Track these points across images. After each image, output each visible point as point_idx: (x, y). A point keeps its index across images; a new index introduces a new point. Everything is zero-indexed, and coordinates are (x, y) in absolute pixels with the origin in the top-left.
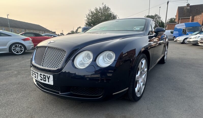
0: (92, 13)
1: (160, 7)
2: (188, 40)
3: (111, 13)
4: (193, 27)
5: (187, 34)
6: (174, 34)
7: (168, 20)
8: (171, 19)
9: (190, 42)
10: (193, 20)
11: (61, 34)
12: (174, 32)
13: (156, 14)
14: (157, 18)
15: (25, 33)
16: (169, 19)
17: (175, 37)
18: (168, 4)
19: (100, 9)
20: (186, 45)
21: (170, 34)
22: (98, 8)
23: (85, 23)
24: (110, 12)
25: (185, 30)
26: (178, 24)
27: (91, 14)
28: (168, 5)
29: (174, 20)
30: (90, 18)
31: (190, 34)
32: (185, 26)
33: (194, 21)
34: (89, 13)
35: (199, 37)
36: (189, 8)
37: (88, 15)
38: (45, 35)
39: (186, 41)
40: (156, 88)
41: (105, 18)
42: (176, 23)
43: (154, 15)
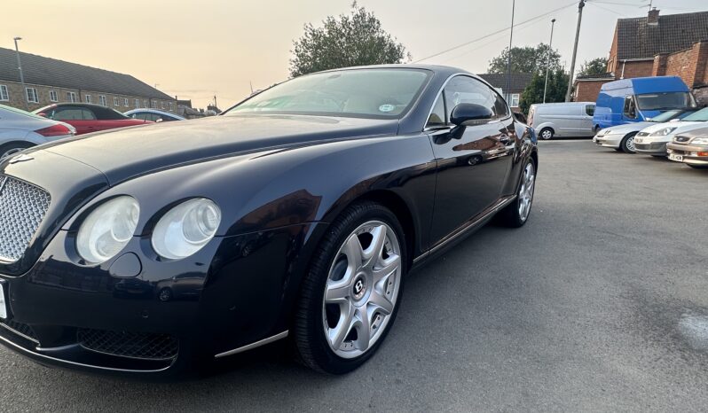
0: (315, 36)
1: (554, 21)
2: (637, 140)
3: (383, 37)
4: (662, 93)
5: (640, 120)
6: (597, 118)
7: (584, 68)
8: (594, 62)
9: (642, 147)
10: (663, 68)
11: (209, 108)
12: (599, 111)
13: (545, 44)
14: (545, 59)
15: (59, 106)
16: (588, 62)
17: (598, 128)
18: (584, 8)
19: (345, 23)
20: (630, 155)
21: (584, 117)
22: (339, 20)
23: (290, 72)
24: (380, 36)
25: (633, 104)
26: (616, 80)
27: (310, 41)
28: (580, 12)
29: (604, 65)
30: (309, 54)
31: (648, 119)
32: (631, 91)
33: (668, 71)
34: (305, 38)
35: (674, 129)
36: (657, 24)
37: (300, 43)
38: (138, 114)
39: (631, 143)
40: (442, 321)
41: (361, 55)
42: (611, 76)
43: (536, 48)
